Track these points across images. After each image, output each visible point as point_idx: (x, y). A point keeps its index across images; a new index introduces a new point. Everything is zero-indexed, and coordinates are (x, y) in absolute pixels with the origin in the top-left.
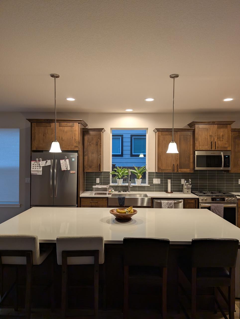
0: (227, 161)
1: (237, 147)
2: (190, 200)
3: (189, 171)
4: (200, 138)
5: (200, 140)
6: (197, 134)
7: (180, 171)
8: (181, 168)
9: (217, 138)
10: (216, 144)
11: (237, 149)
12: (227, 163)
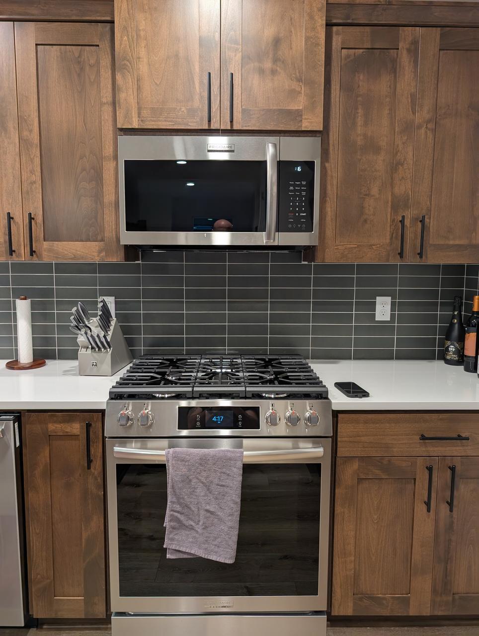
0: (301, 196)
1: (360, 121)
2: (55, 422)
3: (100, 252)
4: (143, 53)
5: (144, 68)
6: (125, 28)
7: (50, 250)
8: (52, 235)
9: (239, 55)
10: (237, 91)
11: (359, 130)
12: (300, 207)
